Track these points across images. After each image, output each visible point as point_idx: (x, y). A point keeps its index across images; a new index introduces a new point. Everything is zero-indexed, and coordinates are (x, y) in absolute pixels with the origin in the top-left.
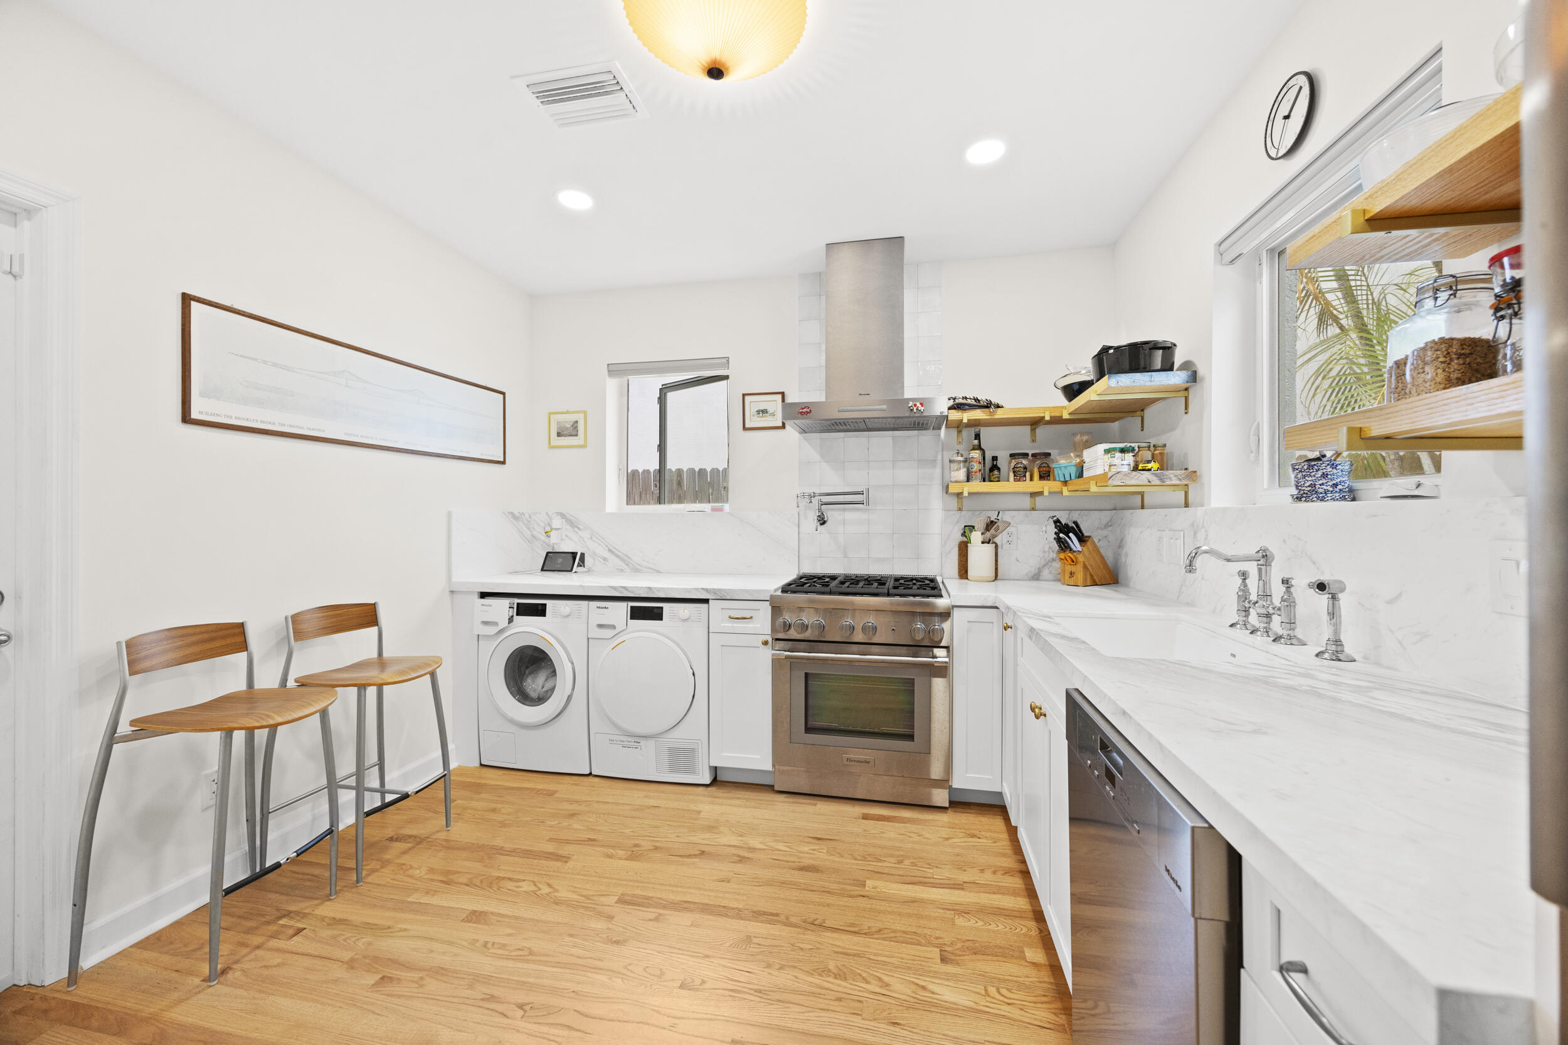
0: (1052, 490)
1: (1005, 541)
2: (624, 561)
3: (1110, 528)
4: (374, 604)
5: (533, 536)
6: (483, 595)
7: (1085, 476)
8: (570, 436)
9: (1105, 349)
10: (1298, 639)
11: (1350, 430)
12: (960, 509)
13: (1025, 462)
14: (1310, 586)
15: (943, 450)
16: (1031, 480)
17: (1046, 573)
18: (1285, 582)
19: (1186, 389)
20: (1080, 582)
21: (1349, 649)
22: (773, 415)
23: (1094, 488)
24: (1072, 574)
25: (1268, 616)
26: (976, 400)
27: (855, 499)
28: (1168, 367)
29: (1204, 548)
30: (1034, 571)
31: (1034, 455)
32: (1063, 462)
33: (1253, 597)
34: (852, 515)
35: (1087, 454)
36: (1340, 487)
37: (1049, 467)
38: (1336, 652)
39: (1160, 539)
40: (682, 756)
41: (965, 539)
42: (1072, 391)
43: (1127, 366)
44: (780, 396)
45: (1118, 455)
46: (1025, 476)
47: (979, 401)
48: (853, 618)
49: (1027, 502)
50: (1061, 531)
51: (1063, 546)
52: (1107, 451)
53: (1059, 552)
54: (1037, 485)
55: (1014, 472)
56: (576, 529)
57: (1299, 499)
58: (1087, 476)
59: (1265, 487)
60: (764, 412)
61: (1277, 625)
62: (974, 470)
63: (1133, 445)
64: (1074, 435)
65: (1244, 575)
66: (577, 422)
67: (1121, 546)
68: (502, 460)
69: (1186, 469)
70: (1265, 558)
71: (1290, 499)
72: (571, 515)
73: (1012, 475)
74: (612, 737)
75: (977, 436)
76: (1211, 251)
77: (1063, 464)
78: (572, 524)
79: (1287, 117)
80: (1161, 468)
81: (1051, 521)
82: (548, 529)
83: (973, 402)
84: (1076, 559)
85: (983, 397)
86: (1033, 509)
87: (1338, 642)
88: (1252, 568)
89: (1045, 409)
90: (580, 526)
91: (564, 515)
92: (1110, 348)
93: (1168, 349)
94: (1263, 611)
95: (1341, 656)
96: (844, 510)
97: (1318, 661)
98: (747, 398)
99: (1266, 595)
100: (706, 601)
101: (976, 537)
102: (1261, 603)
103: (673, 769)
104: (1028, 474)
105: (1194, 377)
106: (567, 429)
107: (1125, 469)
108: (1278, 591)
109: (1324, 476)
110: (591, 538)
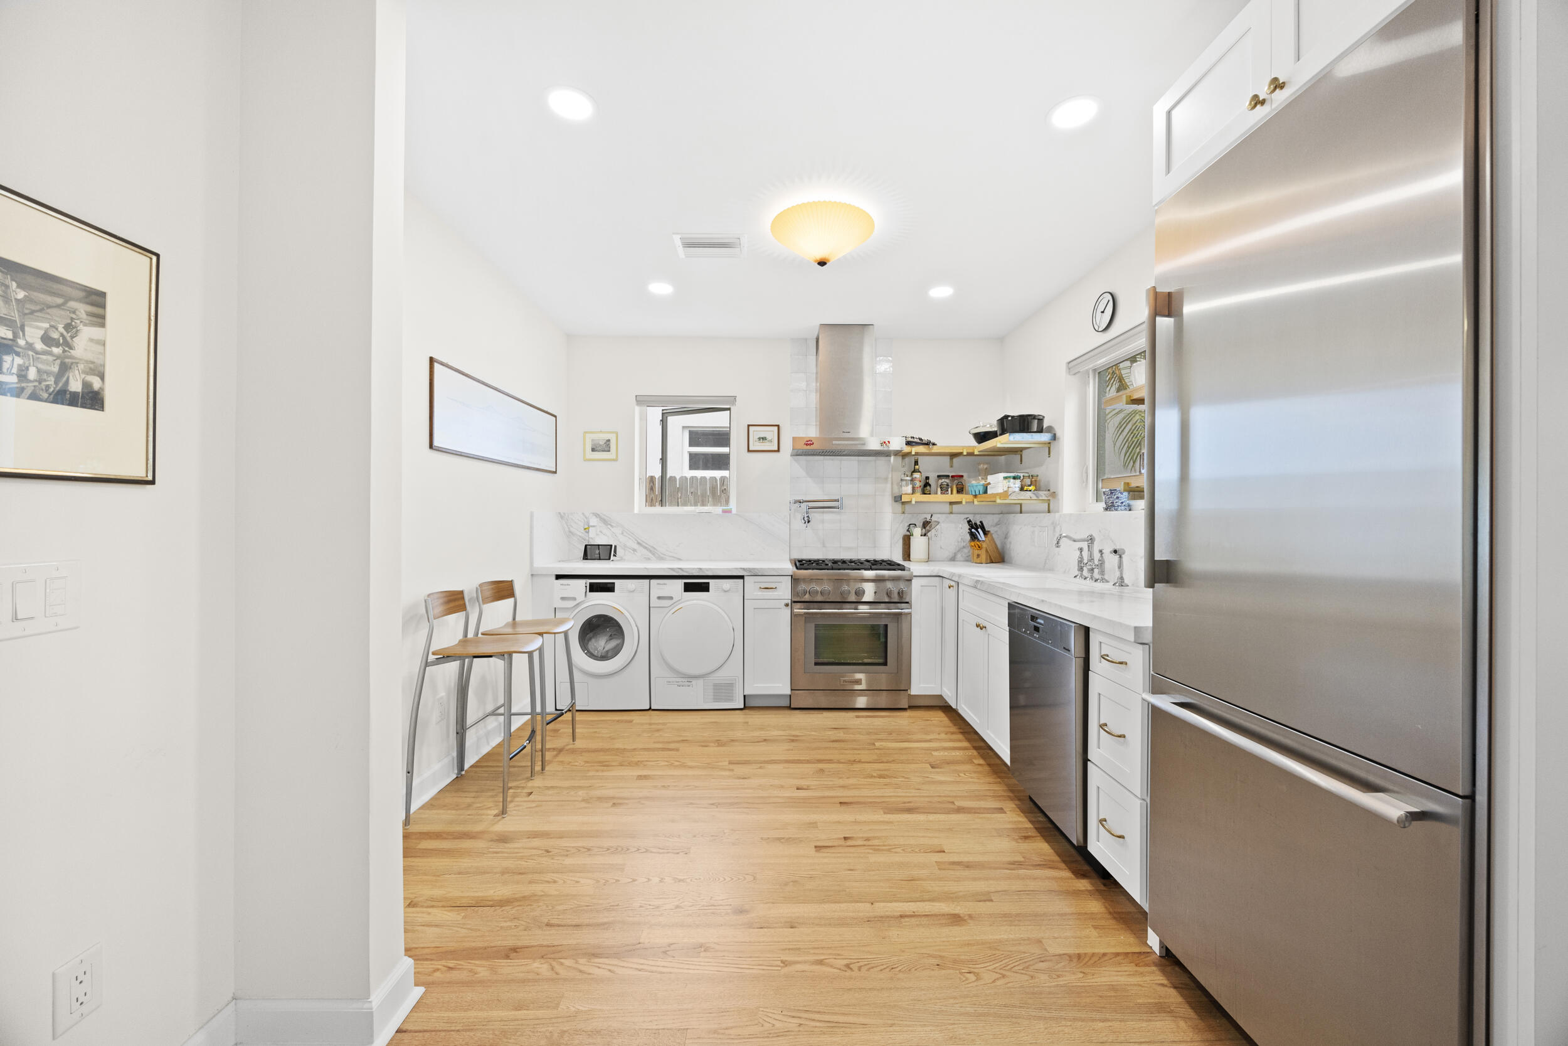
0: (968, 501)
1: (933, 534)
2: (650, 551)
3: (998, 526)
4: (512, 581)
5: (570, 532)
6: (558, 577)
7: (988, 493)
8: (603, 451)
9: (1006, 417)
10: (1106, 580)
11: (1125, 483)
12: (904, 513)
13: (947, 481)
14: (1111, 552)
15: (892, 471)
16: (952, 493)
17: (959, 556)
18: (1101, 551)
19: (1049, 443)
20: (984, 561)
21: (1126, 581)
22: (771, 441)
23: (999, 501)
24: (978, 556)
25: (1092, 570)
26: (921, 439)
27: (832, 505)
28: (1040, 430)
29: (1064, 535)
30: (951, 555)
31: (952, 476)
32: (974, 482)
33: (1085, 561)
34: (828, 516)
35: (990, 478)
36: (1124, 504)
37: (962, 485)
38: (1121, 582)
39: (1033, 532)
40: (723, 689)
41: (908, 533)
42: (982, 437)
43: (1018, 429)
44: (776, 428)
45: (1012, 480)
46: (948, 491)
47: (922, 440)
48: (848, 585)
49: (947, 508)
50: (972, 527)
51: (973, 537)
52: (1005, 478)
53: (970, 541)
54: (956, 497)
55: (941, 488)
56: (609, 526)
57: (1106, 509)
58: (991, 493)
59: (1090, 502)
60: (764, 439)
61: (1096, 574)
62: (916, 486)
63: (1019, 474)
64: (979, 464)
65: (1081, 550)
66: (609, 441)
67: (1006, 537)
68: (555, 470)
69: (1049, 490)
70: (1091, 540)
71: (1103, 510)
72: (604, 515)
73: (939, 489)
74: (668, 680)
75: (916, 463)
76: (1064, 367)
77: (974, 484)
78: (605, 521)
79: (1103, 312)
80: (1036, 490)
81: (966, 521)
82: (586, 527)
83: (918, 441)
84: (982, 545)
85: (925, 438)
86: (951, 513)
87: (1122, 578)
88: (1085, 545)
89: (964, 447)
90: (612, 524)
91: (598, 515)
92: (1009, 416)
93: (1041, 420)
94: (1090, 567)
95: (1123, 584)
96: (823, 512)
97: (1114, 587)
98: (750, 427)
99: (1091, 559)
100: (742, 577)
101: (917, 531)
102: (1089, 563)
103: (716, 699)
104: (949, 489)
105: (1054, 438)
106: (601, 445)
107: (1017, 490)
108: (1097, 556)
109: (1118, 498)
110: (622, 533)
